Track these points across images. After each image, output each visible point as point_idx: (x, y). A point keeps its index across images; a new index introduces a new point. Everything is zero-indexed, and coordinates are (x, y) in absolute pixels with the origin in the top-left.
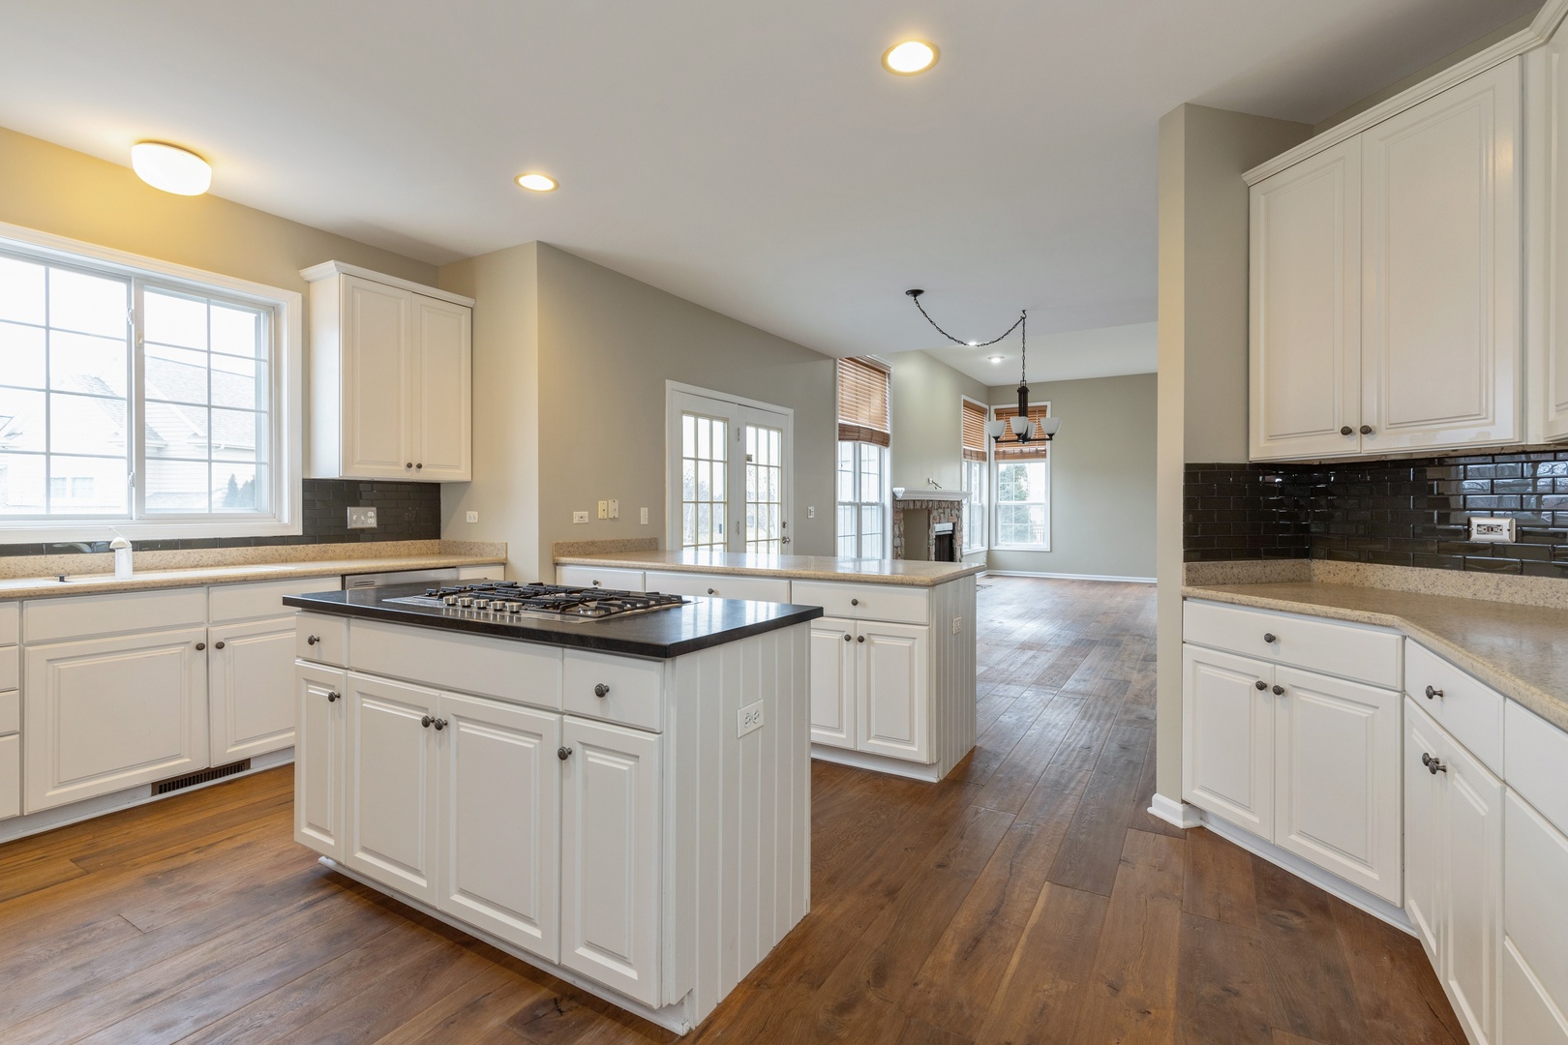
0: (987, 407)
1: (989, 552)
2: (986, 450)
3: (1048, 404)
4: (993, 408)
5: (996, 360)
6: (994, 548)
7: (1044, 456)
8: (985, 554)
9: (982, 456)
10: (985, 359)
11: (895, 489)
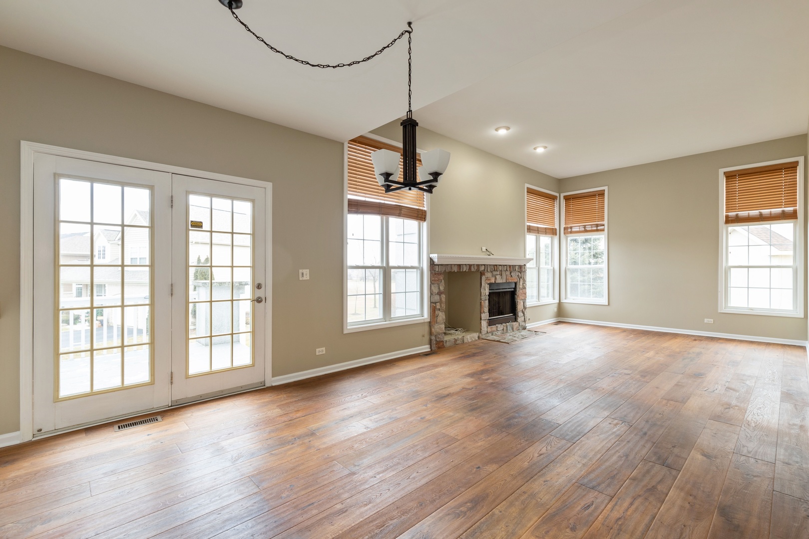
0: (557, 194)
1: (560, 304)
2: (557, 227)
3: (606, 188)
4: (562, 195)
5: (540, 150)
6: (563, 301)
7: (603, 230)
8: (556, 305)
9: (553, 232)
10: (530, 149)
11: (432, 256)
